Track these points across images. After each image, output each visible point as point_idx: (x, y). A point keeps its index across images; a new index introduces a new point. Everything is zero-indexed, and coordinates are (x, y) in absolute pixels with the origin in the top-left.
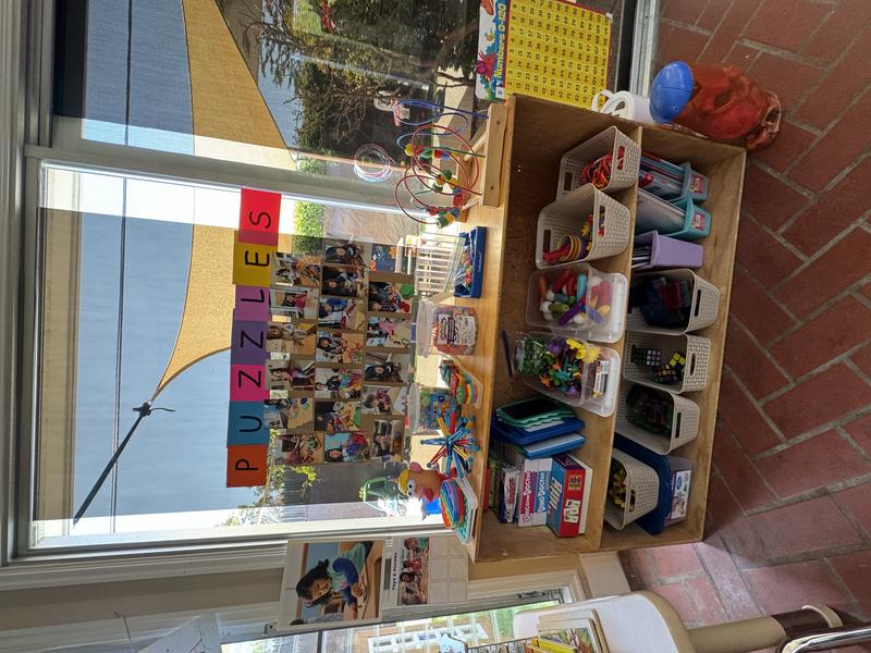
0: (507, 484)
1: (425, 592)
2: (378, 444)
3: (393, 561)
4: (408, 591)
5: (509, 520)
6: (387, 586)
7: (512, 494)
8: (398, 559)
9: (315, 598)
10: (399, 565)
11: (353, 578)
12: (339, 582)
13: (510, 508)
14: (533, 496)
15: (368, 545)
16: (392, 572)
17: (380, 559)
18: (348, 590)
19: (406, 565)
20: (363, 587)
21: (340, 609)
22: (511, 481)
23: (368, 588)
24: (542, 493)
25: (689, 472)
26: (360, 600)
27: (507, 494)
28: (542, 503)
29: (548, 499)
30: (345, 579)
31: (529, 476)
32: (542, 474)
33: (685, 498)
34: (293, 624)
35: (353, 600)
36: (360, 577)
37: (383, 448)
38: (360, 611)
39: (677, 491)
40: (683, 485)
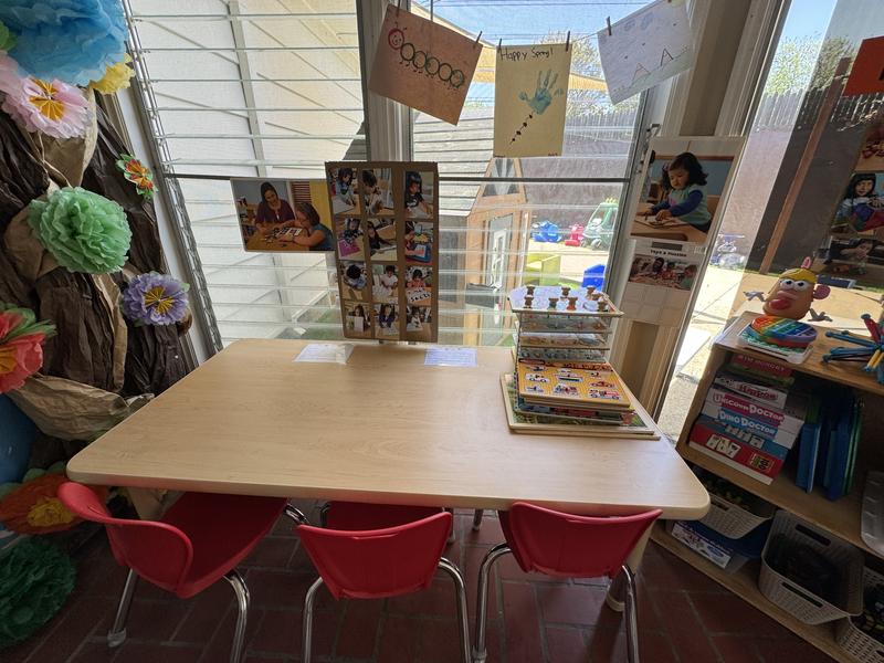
0: (770, 391)
1: (639, 281)
2: (856, 245)
3: (677, 252)
4: (646, 265)
5: (717, 381)
6: (655, 245)
7: (752, 393)
8: (679, 257)
9: (670, 174)
10: (671, 258)
11: (678, 211)
12: (677, 198)
13: (735, 385)
14: (746, 414)
15: (705, 228)
16: (667, 251)
17: (685, 239)
18: (666, 206)
19: (671, 265)
20: (664, 221)
21: (651, 199)
22: (773, 397)
23: (661, 226)
24: (745, 422)
25: (724, 566)
26: (652, 219)
27: (754, 387)
28: (731, 418)
29: (734, 426)
30: (678, 203)
31: (776, 417)
32: (772, 432)
33: (694, 547)
34: (653, 153)
35: (654, 212)
36: (676, 219)
37: (845, 251)
38: (642, 219)
39: (706, 544)
40: (711, 553)
